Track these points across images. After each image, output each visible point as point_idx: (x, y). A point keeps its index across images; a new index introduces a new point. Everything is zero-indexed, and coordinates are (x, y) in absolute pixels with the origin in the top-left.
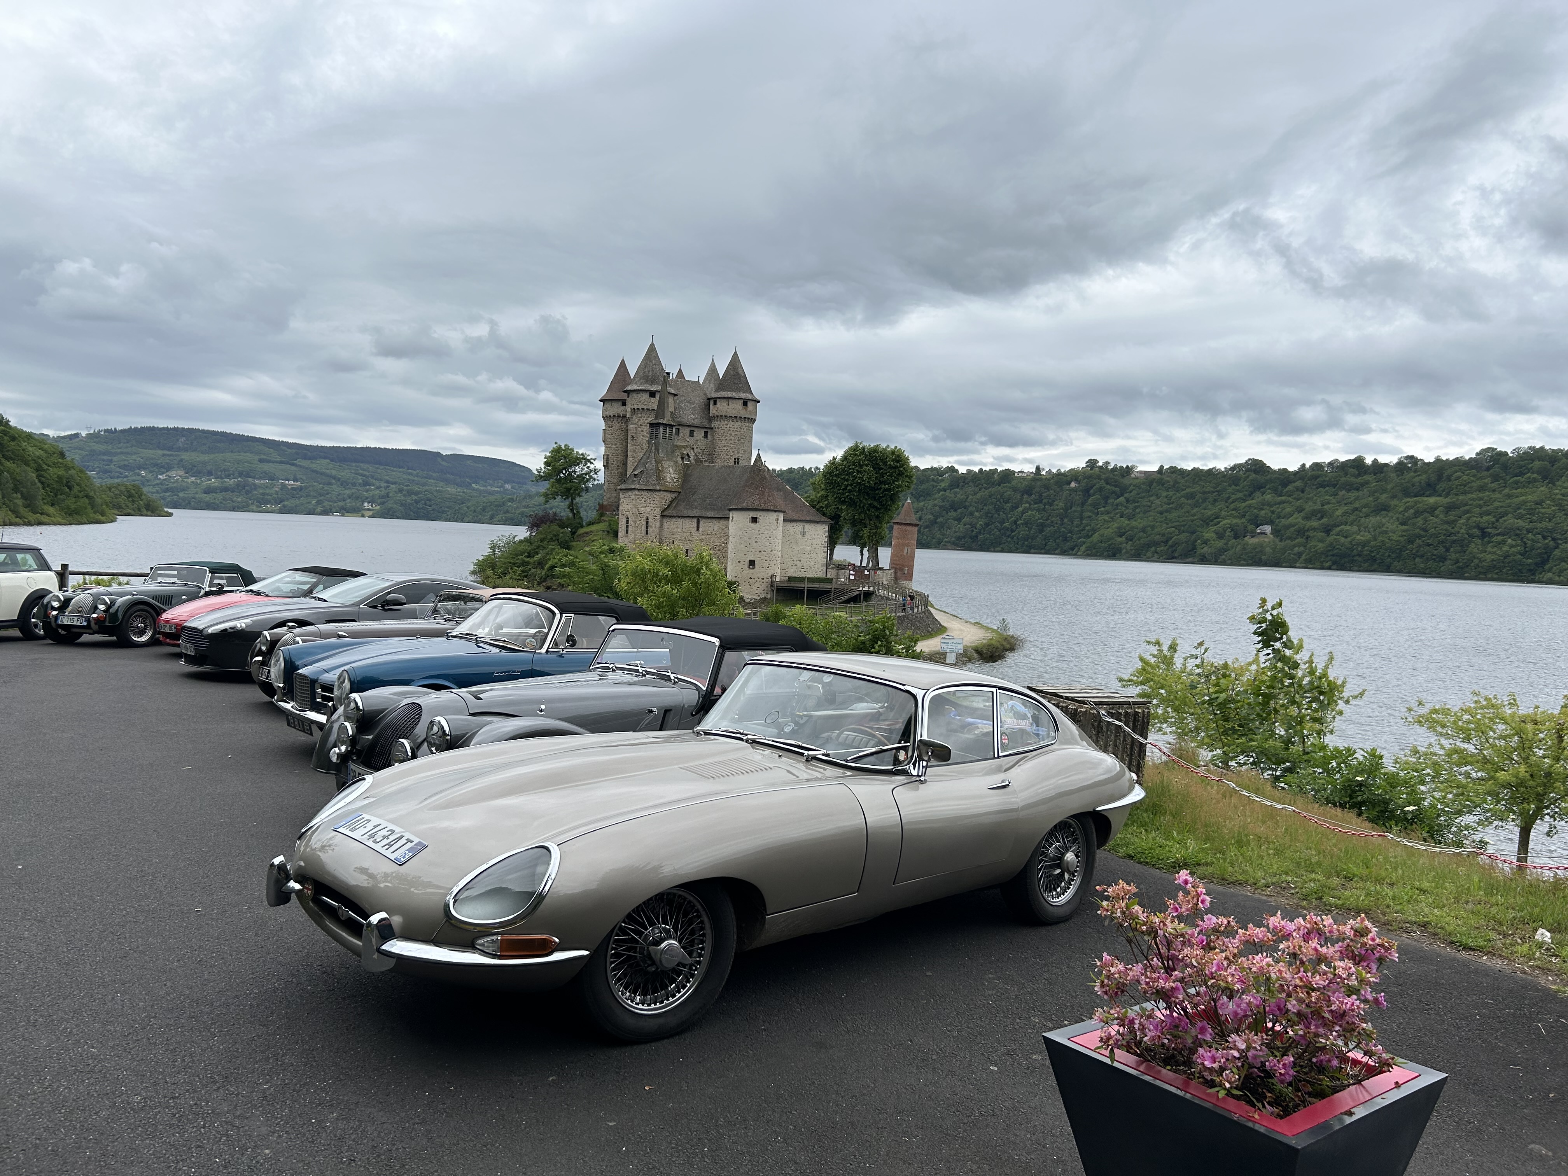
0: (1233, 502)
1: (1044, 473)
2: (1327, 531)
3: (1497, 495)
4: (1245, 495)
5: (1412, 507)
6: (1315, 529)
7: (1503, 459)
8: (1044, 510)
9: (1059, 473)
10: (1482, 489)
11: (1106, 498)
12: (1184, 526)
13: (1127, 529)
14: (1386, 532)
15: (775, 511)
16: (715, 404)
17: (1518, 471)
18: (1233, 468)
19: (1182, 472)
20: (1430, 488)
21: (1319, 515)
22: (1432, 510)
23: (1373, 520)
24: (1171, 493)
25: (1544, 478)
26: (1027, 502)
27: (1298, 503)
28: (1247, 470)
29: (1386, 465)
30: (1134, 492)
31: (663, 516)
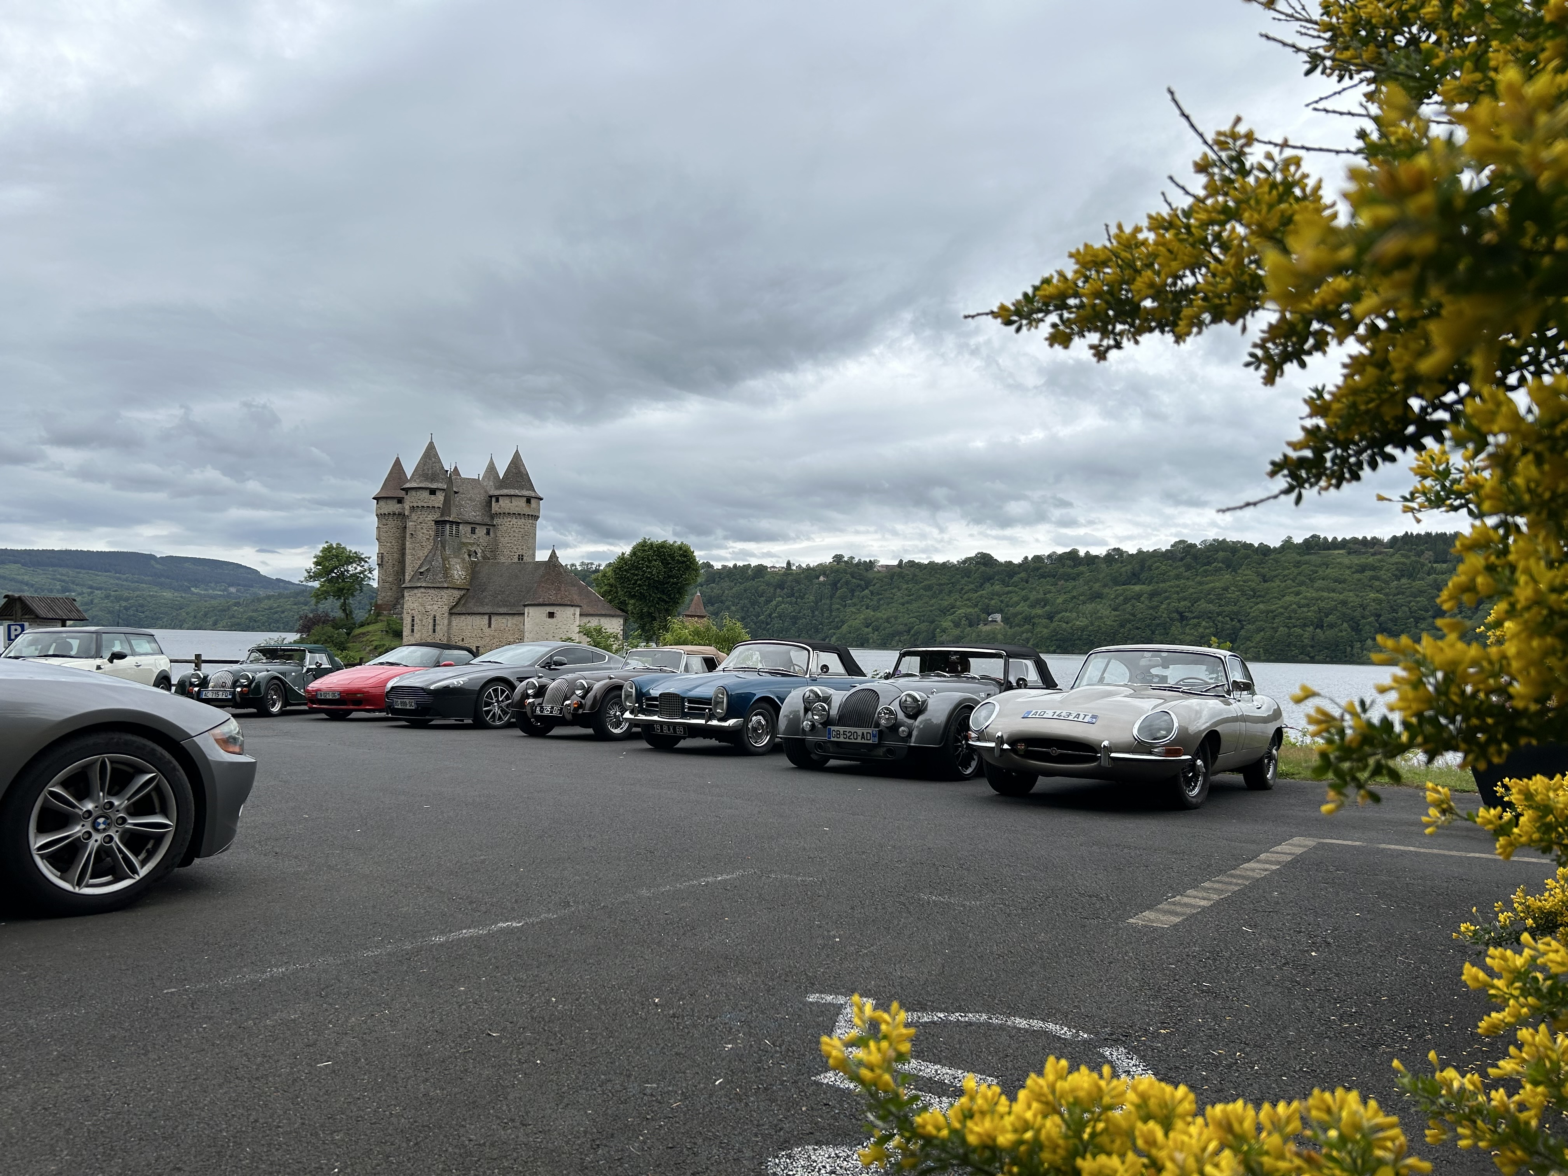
0: (966, 593)
1: (794, 568)
2: (1050, 617)
3: (1191, 583)
4: (976, 587)
5: (1121, 595)
6: (1039, 616)
7: (1193, 550)
8: (796, 603)
9: (809, 568)
10: (1178, 577)
11: (852, 591)
12: (924, 616)
13: (873, 619)
14: (1101, 618)
15: (572, 606)
16: (497, 501)
17: (1206, 561)
18: (964, 562)
19: (919, 566)
20: (1134, 577)
21: (1042, 603)
22: (1138, 597)
23: (1090, 607)
24: (910, 586)
25: (1228, 567)
26: (780, 596)
27: (1024, 593)
28: (978, 563)
29: (1097, 557)
30: (878, 585)
31: (451, 614)
